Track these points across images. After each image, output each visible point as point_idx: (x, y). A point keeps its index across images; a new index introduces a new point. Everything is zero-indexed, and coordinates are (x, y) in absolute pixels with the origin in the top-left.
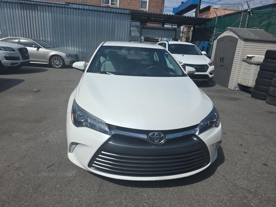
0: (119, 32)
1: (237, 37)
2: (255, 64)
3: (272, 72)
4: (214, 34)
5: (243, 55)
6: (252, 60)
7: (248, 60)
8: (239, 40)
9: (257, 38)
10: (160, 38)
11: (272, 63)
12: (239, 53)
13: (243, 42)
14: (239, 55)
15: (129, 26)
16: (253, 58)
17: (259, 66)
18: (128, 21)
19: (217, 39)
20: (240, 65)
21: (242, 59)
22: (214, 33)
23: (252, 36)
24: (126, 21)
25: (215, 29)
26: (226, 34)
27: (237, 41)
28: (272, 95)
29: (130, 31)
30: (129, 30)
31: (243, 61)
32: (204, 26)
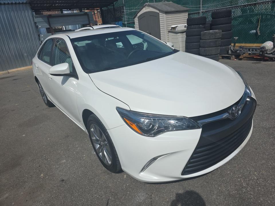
0: (20, 27)
1: (158, 12)
2: (181, 33)
3: (197, 36)
4: (125, 14)
5: (167, 27)
6: (177, 30)
7: (173, 30)
8: (160, 14)
9: (173, 10)
10: (64, 27)
11: (196, 28)
12: (164, 25)
13: (164, 15)
14: (164, 27)
15: (31, 18)
16: (177, 28)
17: (185, 33)
18: (28, 12)
19: (137, 17)
20: (168, 37)
21: (168, 31)
22: (125, 12)
23: (169, 9)
24: (25, 12)
25: (124, 8)
26: (145, 10)
27: (159, 15)
28: (204, 54)
29: (35, 23)
30: (33, 23)
31: (169, 32)
32: (112, 7)
